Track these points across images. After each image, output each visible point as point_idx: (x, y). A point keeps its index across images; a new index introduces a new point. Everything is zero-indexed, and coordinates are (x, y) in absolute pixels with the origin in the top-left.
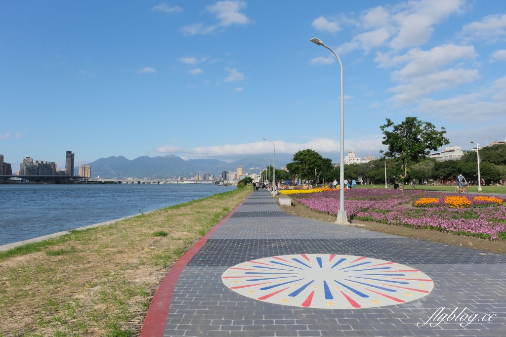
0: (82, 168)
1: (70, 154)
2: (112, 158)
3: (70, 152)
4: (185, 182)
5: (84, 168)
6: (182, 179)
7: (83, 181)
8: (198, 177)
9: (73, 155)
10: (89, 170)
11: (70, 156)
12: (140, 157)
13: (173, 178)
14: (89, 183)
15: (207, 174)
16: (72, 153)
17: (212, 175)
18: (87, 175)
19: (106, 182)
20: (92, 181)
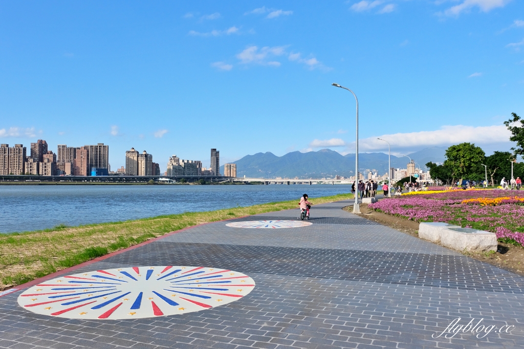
0: (227, 166)
1: (215, 152)
3: (215, 150)
4: (342, 182)
5: (230, 167)
6: (338, 178)
7: (229, 182)
8: (359, 175)
9: (218, 152)
10: (235, 169)
12: (290, 153)
13: (328, 177)
14: (235, 183)
15: (369, 172)
16: (217, 150)
17: (376, 173)
18: (233, 174)
19: (251, 182)
20: (237, 182)
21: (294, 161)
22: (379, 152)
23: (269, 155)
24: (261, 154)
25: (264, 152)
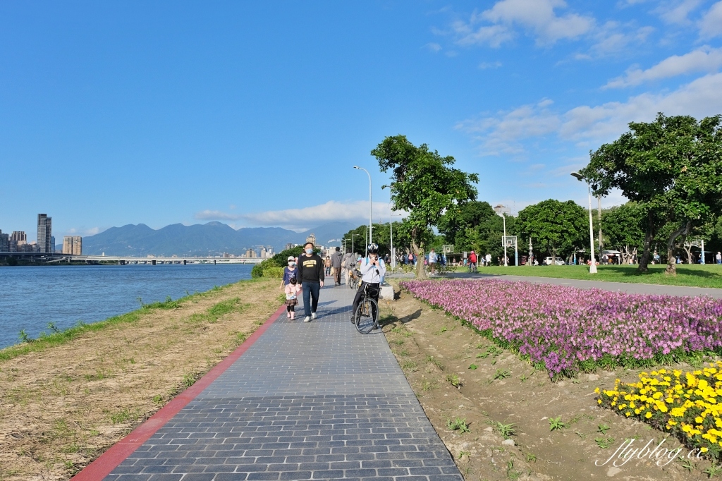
0: (68, 239)
1: (45, 219)
2: (129, 227)
3: (45, 215)
4: (232, 261)
5: (71, 241)
6: (227, 256)
7: (64, 261)
8: (251, 253)
9: (50, 219)
10: (79, 244)
11: (45, 221)
12: (170, 225)
13: (217, 255)
14: (73, 263)
15: (262, 249)
16: (48, 216)
17: (270, 250)
18: (77, 251)
19: (102, 261)
20: (77, 261)
21: (175, 235)
22: (277, 227)
23: (143, 227)
24: (131, 226)
25: (136, 224)
